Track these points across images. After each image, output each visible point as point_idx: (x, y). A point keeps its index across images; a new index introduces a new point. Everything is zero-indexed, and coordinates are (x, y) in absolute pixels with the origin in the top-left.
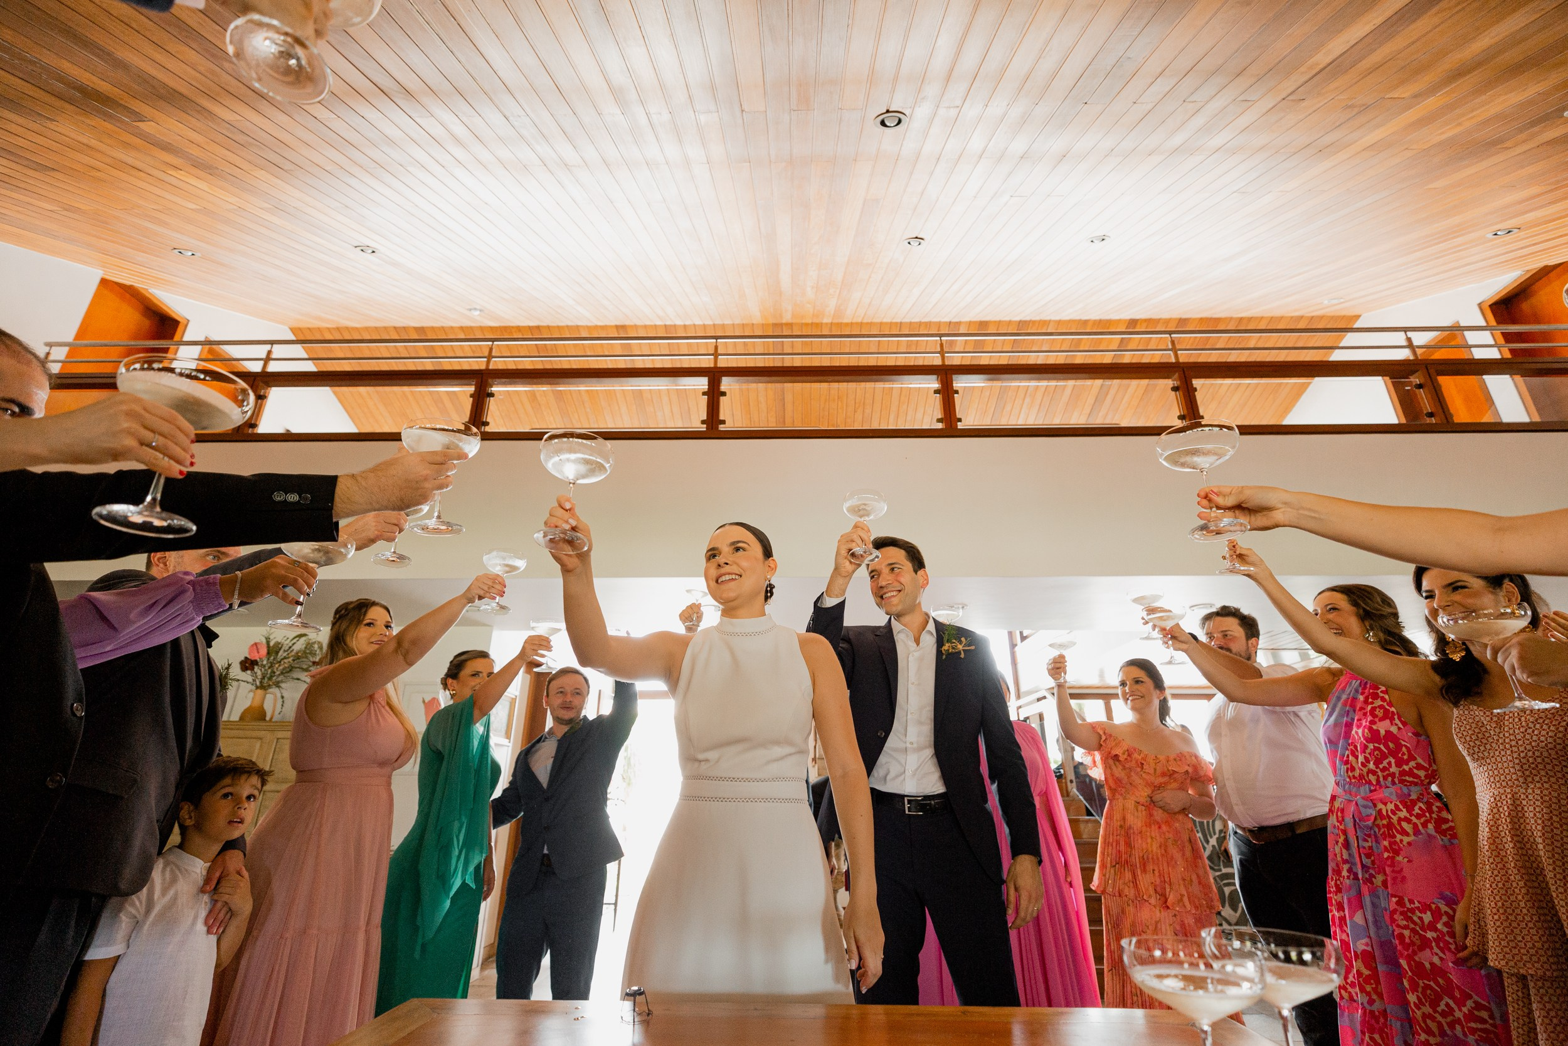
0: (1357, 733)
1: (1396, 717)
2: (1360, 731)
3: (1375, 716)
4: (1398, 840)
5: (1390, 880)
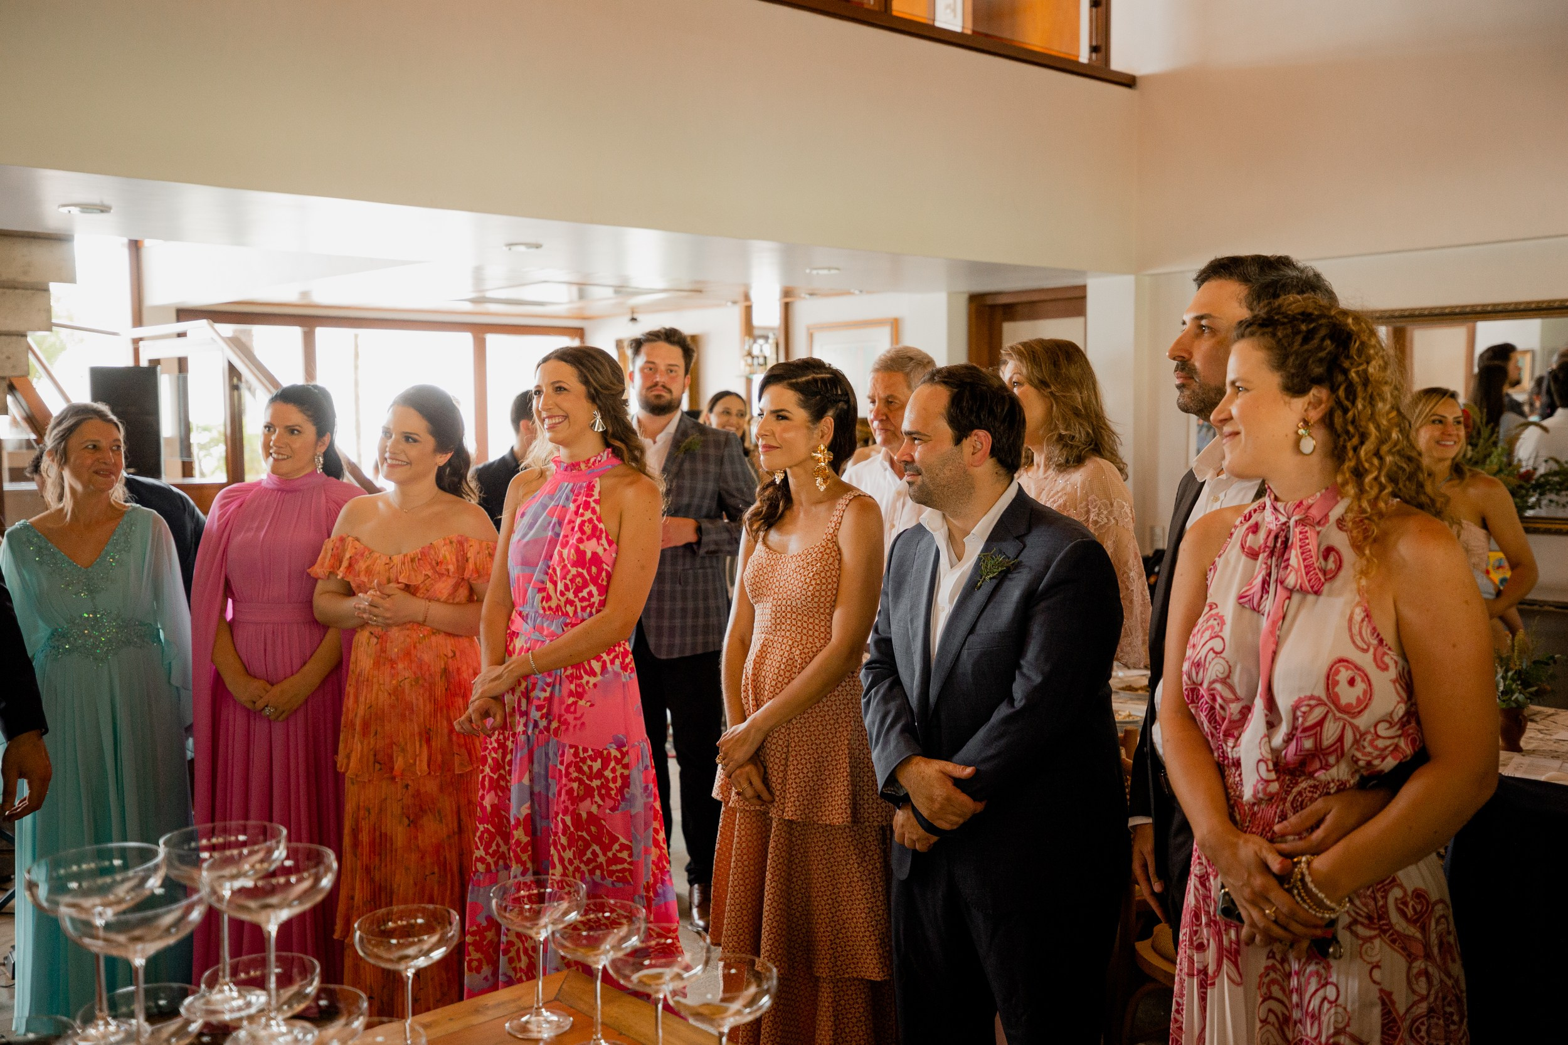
0: (560, 553)
1: (604, 535)
2: (565, 551)
3: (583, 532)
4: (584, 681)
5: (571, 728)
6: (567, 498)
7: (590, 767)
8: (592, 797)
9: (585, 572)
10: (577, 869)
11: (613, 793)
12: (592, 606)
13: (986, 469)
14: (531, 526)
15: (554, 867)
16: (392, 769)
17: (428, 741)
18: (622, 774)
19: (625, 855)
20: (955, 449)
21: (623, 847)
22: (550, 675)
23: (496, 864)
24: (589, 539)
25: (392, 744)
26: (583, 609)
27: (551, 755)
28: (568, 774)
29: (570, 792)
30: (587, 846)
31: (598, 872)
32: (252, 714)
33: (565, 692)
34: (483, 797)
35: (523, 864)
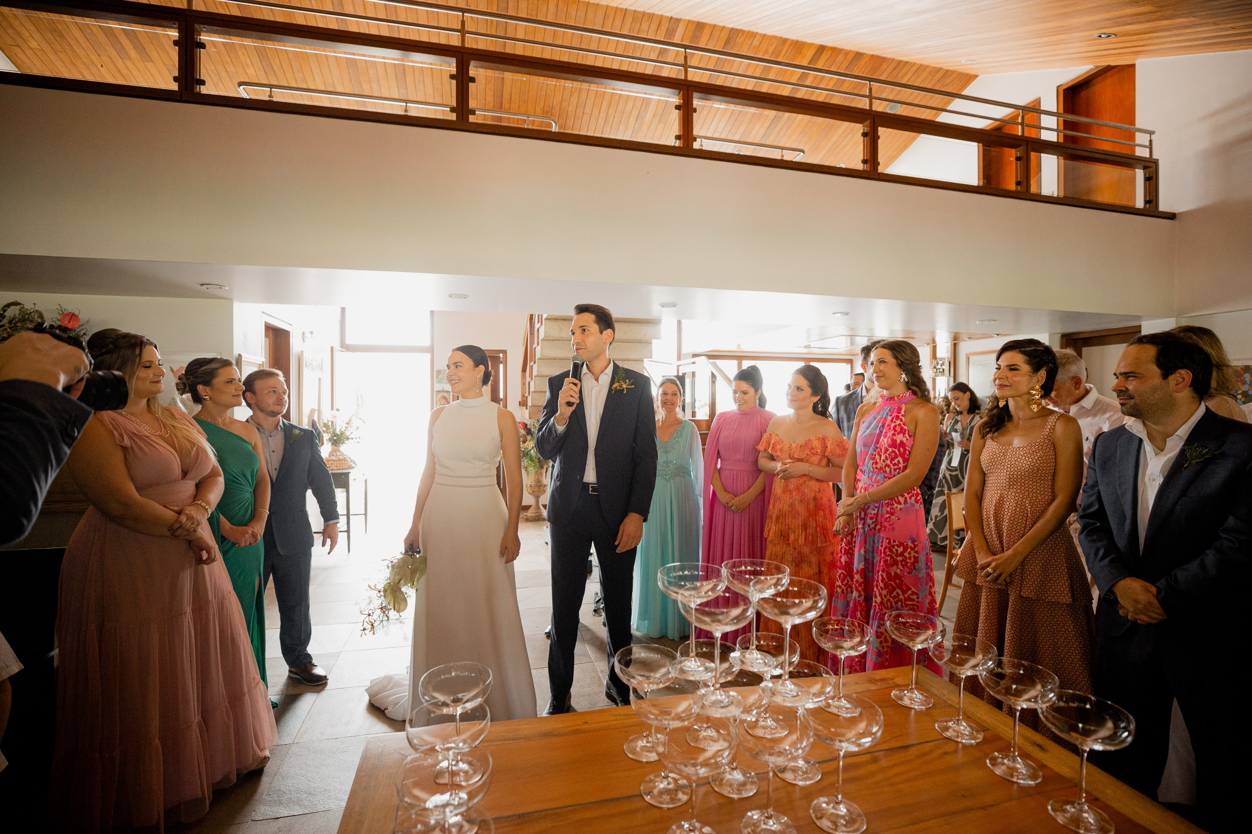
0: (883, 441)
1: (907, 432)
2: (886, 440)
3: (895, 430)
4: (895, 507)
5: (887, 529)
6: (887, 414)
7: (897, 550)
8: (898, 565)
9: (896, 451)
10: (889, 600)
11: (909, 565)
12: (899, 469)
13: (1185, 395)
14: (868, 428)
15: (876, 597)
16: (788, 540)
17: (805, 529)
18: (914, 556)
19: (914, 597)
20: (1164, 382)
21: (913, 593)
22: (877, 502)
23: (847, 590)
24: (898, 434)
25: (789, 528)
26: (895, 470)
27: (876, 541)
28: (885, 552)
29: (886, 561)
30: (894, 589)
31: (899, 603)
32: (727, 508)
33: (884, 511)
34: (841, 557)
35: (859, 592)
